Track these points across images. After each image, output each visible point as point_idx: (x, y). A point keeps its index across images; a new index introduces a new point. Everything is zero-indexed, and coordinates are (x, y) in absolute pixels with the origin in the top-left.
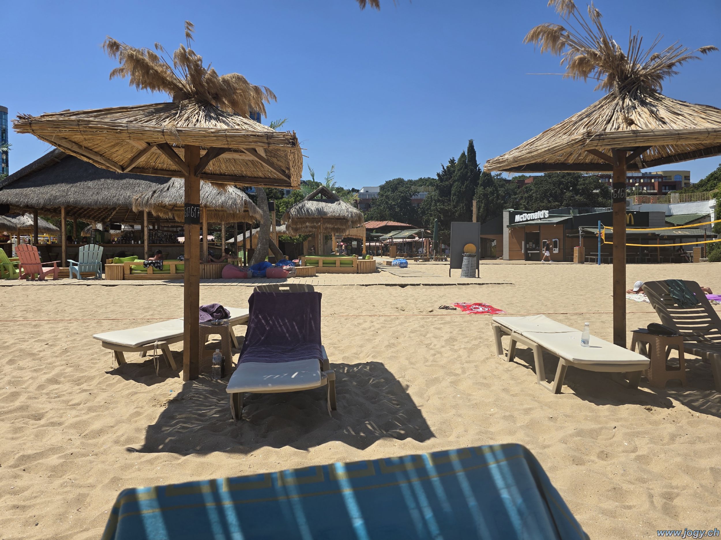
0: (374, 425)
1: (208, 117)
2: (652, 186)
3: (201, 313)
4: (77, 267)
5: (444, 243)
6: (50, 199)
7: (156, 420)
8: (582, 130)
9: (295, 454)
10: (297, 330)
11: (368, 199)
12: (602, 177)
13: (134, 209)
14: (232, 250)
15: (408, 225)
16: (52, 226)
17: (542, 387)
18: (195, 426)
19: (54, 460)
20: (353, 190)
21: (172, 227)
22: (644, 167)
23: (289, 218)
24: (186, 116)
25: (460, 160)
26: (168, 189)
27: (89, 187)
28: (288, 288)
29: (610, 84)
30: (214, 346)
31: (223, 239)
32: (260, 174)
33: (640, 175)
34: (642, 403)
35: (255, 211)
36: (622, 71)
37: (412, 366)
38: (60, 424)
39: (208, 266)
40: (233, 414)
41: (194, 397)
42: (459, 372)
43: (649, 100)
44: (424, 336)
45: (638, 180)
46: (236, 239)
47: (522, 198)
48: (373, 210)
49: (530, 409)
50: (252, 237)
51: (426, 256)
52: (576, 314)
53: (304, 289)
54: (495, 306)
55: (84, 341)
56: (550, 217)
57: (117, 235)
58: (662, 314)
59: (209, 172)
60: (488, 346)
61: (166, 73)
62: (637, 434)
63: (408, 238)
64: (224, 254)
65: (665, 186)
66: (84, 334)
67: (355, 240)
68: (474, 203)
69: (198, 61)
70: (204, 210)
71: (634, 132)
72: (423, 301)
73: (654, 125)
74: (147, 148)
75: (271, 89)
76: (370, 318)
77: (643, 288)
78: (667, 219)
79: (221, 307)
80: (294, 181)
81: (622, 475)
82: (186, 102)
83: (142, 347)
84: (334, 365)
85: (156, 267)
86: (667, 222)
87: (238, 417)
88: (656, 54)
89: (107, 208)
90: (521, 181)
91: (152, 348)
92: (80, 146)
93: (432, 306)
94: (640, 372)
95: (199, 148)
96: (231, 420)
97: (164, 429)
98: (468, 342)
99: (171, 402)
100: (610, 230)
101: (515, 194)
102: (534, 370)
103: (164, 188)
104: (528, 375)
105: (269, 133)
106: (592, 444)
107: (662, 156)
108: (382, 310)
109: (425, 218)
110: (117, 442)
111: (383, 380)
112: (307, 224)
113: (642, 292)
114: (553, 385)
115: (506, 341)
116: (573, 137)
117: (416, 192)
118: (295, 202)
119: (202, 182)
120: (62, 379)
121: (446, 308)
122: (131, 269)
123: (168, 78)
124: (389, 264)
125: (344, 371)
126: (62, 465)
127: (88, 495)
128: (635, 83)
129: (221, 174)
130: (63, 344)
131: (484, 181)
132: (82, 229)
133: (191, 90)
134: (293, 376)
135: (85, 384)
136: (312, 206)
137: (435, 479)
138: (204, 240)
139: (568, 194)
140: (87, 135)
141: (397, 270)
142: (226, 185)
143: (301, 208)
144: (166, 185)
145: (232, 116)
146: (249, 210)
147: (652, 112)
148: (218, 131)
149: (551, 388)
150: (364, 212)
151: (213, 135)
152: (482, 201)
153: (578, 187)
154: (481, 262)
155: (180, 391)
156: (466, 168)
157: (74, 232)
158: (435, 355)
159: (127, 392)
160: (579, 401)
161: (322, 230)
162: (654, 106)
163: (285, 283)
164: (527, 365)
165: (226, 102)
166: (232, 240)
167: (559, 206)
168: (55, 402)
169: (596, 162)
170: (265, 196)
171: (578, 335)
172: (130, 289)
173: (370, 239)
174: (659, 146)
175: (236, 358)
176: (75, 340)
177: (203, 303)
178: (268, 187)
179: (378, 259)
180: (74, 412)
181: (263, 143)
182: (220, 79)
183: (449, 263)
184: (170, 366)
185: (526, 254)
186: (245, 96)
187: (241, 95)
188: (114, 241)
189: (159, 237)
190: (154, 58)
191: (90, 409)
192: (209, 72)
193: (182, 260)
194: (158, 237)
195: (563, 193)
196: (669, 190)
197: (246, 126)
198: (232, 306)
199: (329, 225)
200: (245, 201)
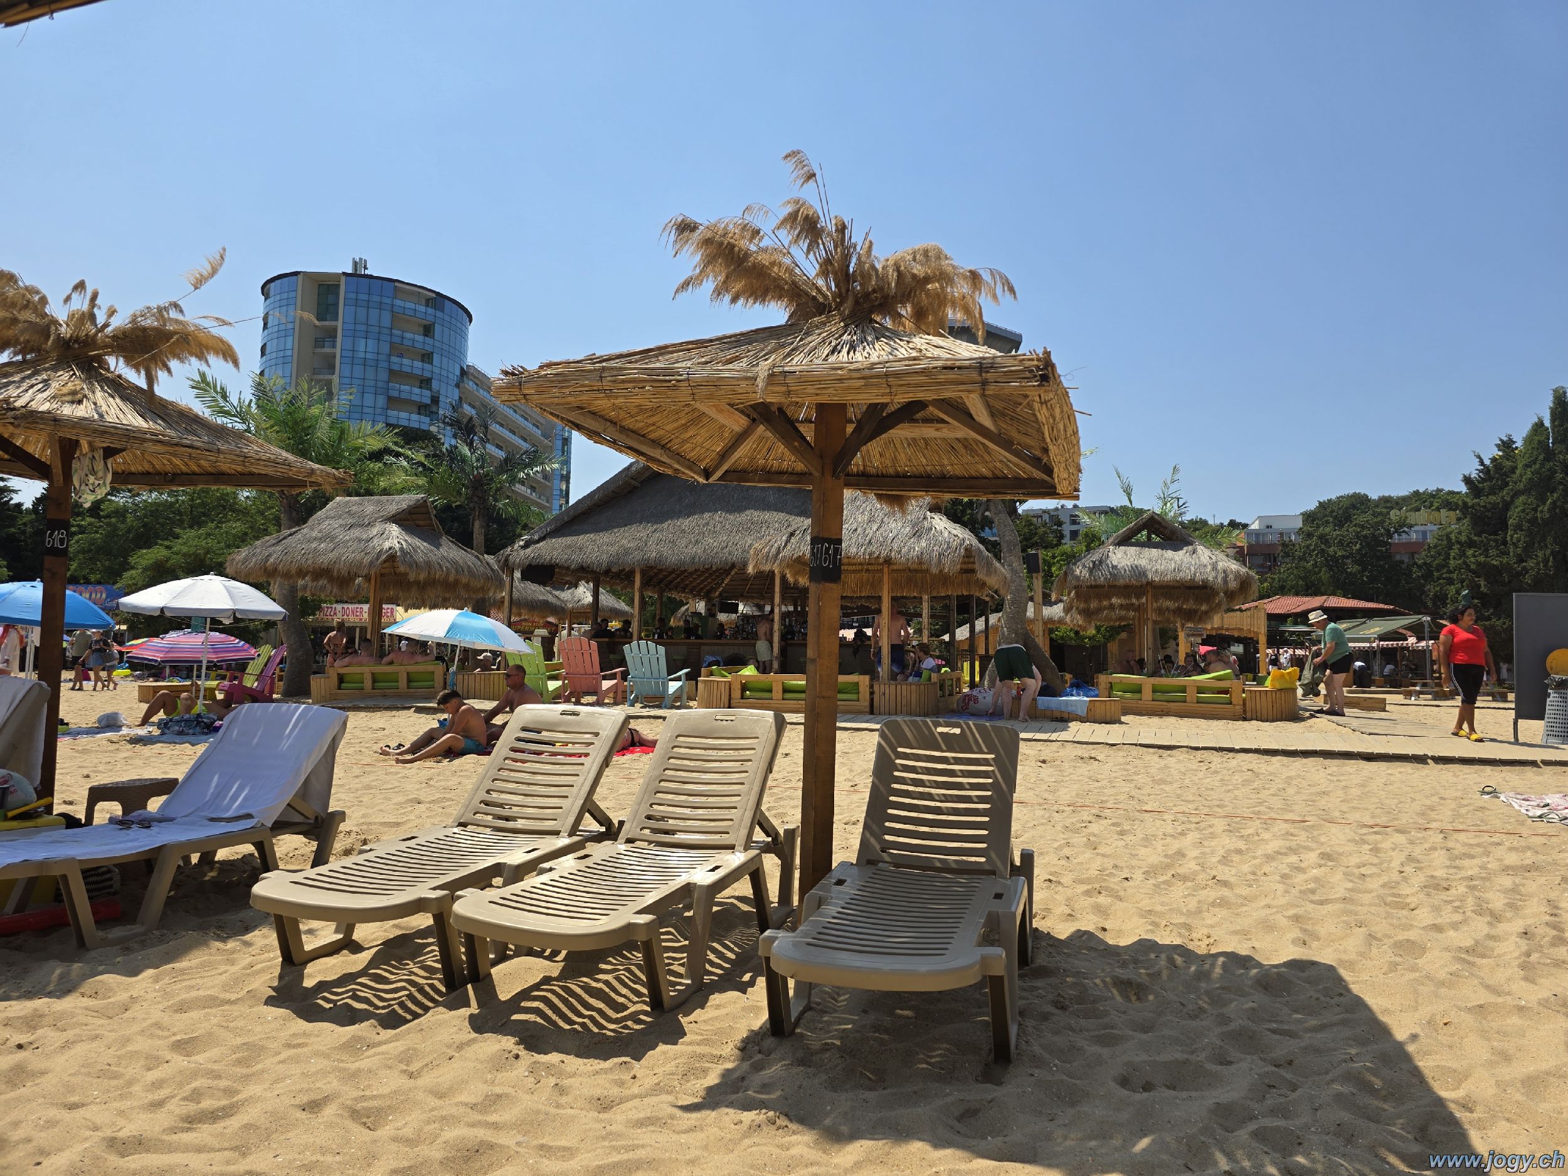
6: (618, 555)
11: (1273, 545)
15: (1382, 606)
20: (1233, 524)
23: (1072, 588)
25: (1529, 439)
35: (991, 572)
48: (1284, 570)
63: (1386, 638)
67: (1239, 640)
74: (748, 427)
80: (1063, 483)
105: (984, 358)
112: (1114, 600)
117: (1402, 526)
118: (1087, 550)
119: (848, 492)
122: (744, 689)
123: (784, 274)
129: (898, 475)
133: (832, 294)
136: (1123, 558)
140: (618, 399)
141: (1355, 715)
143: (1098, 564)
145: (909, 335)
146: (977, 566)
148: (871, 366)
150: (1259, 573)
151: (860, 375)
161: (1152, 617)
165: (904, 312)
166: (945, 638)
170: (1015, 538)
173: (1277, 639)
181: (972, 382)
183: (1512, 705)
187: (937, 293)
190: (751, 233)
192: (863, 248)
199: (1169, 604)
200: (968, 548)
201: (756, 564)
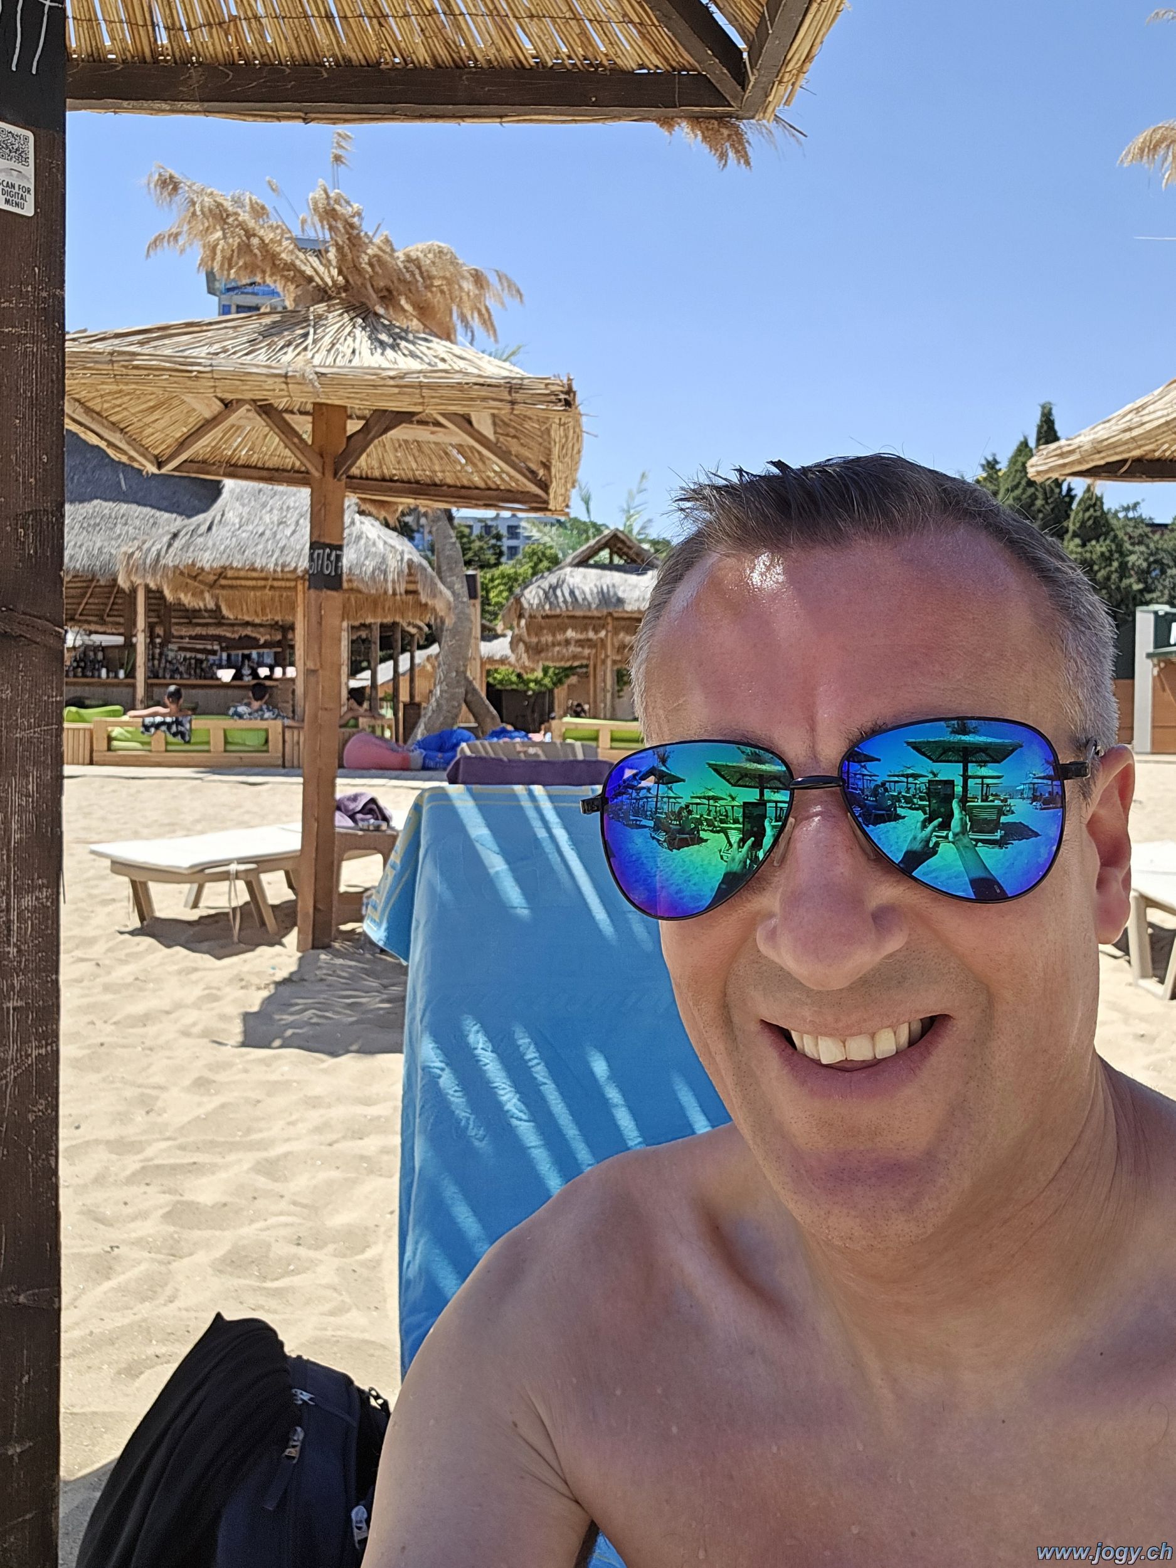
1: (377, 344)
7: (257, 1005)
13: (122, 582)
21: (201, 638)
23: (520, 616)
24: (328, 339)
25: (1013, 460)
26: (210, 528)
32: (477, 480)
35: (434, 594)
41: (327, 976)
46: (374, 677)
50: (417, 670)
59: (362, 473)
61: (280, 243)
69: (353, 216)
74: (220, 413)
75: (509, 276)
79: (373, 801)
80: (556, 496)
82: (321, 308)
83: (204, 874)
91: (222, 879)
95: (344, 413)
97: (276, 1018)
103: (199, 526)
105: (514, 378)
110: (188, 1031)
112: (570, 633)
122: (110, 739)
123: (283, 256)
129: (383, 479)
131: (1083, 523)
133: (333, 281)
143: (554, 588)
144: (204, 518)
146: (420, 587)
148: (404, 374)
151: (392, 382)
155: (294, 967)
156: (1029, 484)
159: (176, 967)
165: (408, 307)
172: (112, 788)
181: (501, 400)
182: (400, 255)
184: (263, 923)
186: (451, 293)
187: (442, 292)
189: (170, 662)
194: (167, 661)
197: (462, 364)
200: (410, 564)
201: (129, 573)
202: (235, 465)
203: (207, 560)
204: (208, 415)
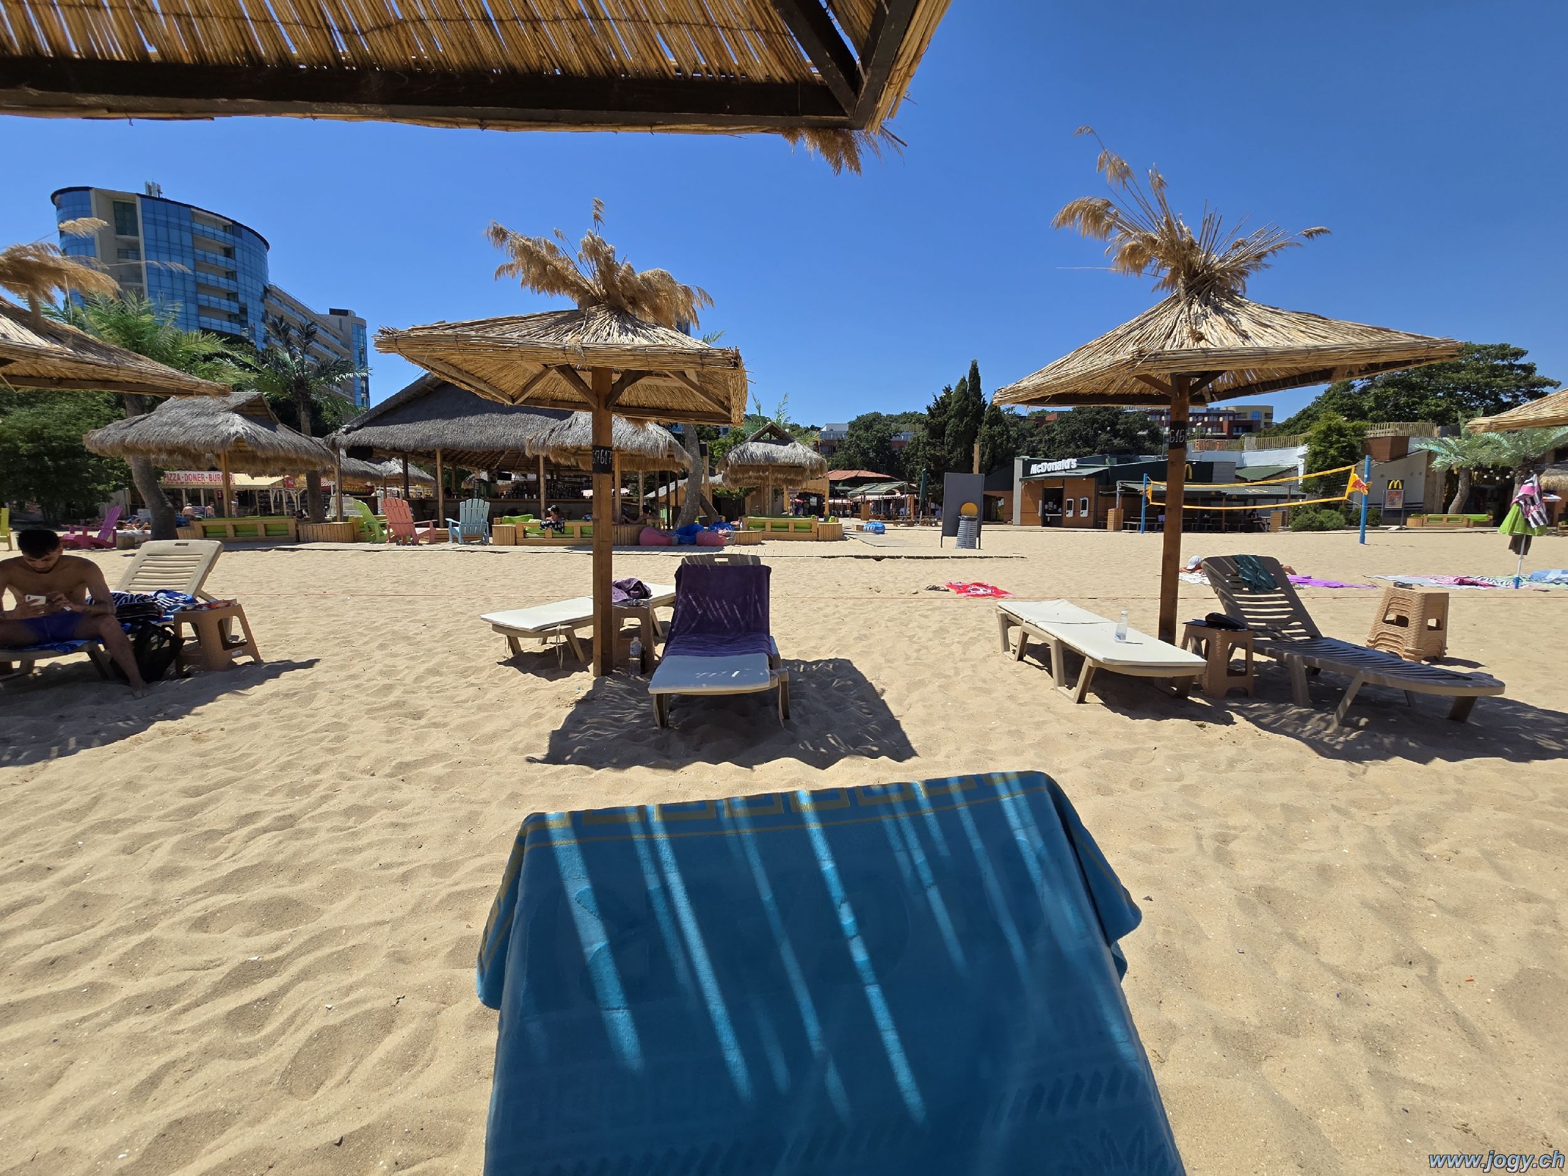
0: (839, 740)
1: (623, 330)
2: (1220, 426)
3: (614, 590)
4: (457, 528)
5: (935, 501)
6: (422, 440)
7: (562, 724)
8: (1132, 348)
9: (736, 772)
10: (739, 616)
11: (833, 441)
12: (1152, 413)
13: (528, 453)
14: (652, 507)
15: (886, 476)
16: (425, 475)
17: (1060, 695)
18: (610, 734)
19: (437, 769)
20: (813, 428)
21: (575, 476)
22: (1213, 400)
23: (727, 466)
24: (594, 327)
25: (958, 387)
26: (570, 426)
27: (471, 425)
28: (726, 560)
29: (1173, 281)
30: (630, 633)
31: (641, 493)
32: (691, 407)
33: (1204, 411)
34: (1192, 718)
35: (682, 457)
36: (1190, 265)
37: (889, 664)
38: (445, 725)
39: (622, 529)
40: (657, 720)
41: (607, 696)
42: (952, 672)
43: (1226, 305)
44: (906, 626)
45: (1200, 418)
46: (657, 494)
47: (1041, 441)
48: (840, 454)
49: (1044, 723)
50: (679, 491)
51: (910, 518)
52: (1108, 599)
53: (747, 561)
54: (1000, 588)
55: (469, 623)
56: (1078, 467)
57: (507, 486)
58: (1226, 601)
59: (624, 403)
60: (990, 640)
61: (567, 269)
62: (1185, 758)
63: (886, 494)
64: (641, 513)
65: (1238, 427)
66: (469, 614)
67: (815, 495)
68: (976, 447)
69: (610, 253)
70: (616, 455)
71: (1204, 351)
72: (906, 579)
73: (1233, 341)
74: (543, 371)
75: (705, 291)
76: (835, 602)
77: (1202, 566)
78: (1238, 473)
79: (639, 583)
80: (735, 415)
81: (1162, 809)
82: (594, 309)
83: (542, 632)
84: (787, 662)
85: (556, 529)
86: (1237, 477)
87: (664, 723)
88: (1239, 240)
89: (493, 452)
90: (1040, 419)
91: (553, 633)
92: (459, 370)
93: (918, 586)
94: (1191, 678)
95: (610, 371)
96: (655, 728)
97: (571, 735)
98: (963, 634)
99: (579, 703)
100: (1163, 486)
101: (1032, 435)
102: (1050, 672)
103: (565, 425)
104: (1042, 678)
105: (703, 350)
106: (1123, 769)
107: (1239, 384)
108: (850, 591)
109: (909, 467)
110: (514, 750)
111: (850, 683)
112: (751, 473)
113: (1199, 571)
114: (1075, 692)
115: (1015, 635)
116: (1118, 357)
117: (897, 432)
118: (735, 443)
119: (614, 417)
120: (445, 670)
121: (936, 588)
122: (525, 532)
123: (570, 277)
124: (860, 528)
125: (799, 670)
126: (448, 775)
127: (482, 813)
128: (1206, 282)
129: (639, 407)
130: (443, 626)
131: (990, 417)
132: (463, 479)
133: (601, 293)
134: (734, 675)
135: (473, 676)
136: (757, 449)
137: (928, 813)
138: (617, 495)
139: (1104, 437)
140: (468, 355)
141: (871, 536)
142: (646, 421)
143: (742, 452)
144: (567, 421)
145: (654, 327)
146: (675, 454)
147: (1229, 322)
148: (635, 349)
149: (1072, 697)
150: (826, 457)
151: (628, 353)
152: (987, 445)
153: (1118, 427)
154: (984, 527)
155: (590, 688)
156: (966, 399)
157: (453, 483)
158: (920, 650)
159: (525, 688)
160: (1108, 712)
161: (771, 483)
162: (1233, 315)
163: (721, 552)
164: (1041, 665)
165: (646, 308)
166: (652, 495)
167: (1091, 453)
168: (438, 698)
169: (1147, 392)
170: (694, 435)
171: (1112, 627)
172: (524, 558)
173: (834, 494)
174: (1236, 371)
175: (659, 649)
176: (458, 621)
177: (617, 577)
178: (700, 423)
179: (844, 522)
180: (460, 711)
182: (638, 276)
183: (941, 528)
184: (577, 657)
185: (1044, 518)
186: (671, 300)
187: (666, 299)
188: (502, 494)
189: (559, 489)
190: (552, 249)
191: (480, 708)
192: (623, 268)
193: (588, 520)
194: (557, 489)
195: (1096, 435)
196: (1243, 432)
197: (673, 341)
198: (654, 581)
199: (780, 476)
200: (670, 442)
201: (530, 450)
202: (556, 400)
203: (569, 442)
204: (536, 372)
